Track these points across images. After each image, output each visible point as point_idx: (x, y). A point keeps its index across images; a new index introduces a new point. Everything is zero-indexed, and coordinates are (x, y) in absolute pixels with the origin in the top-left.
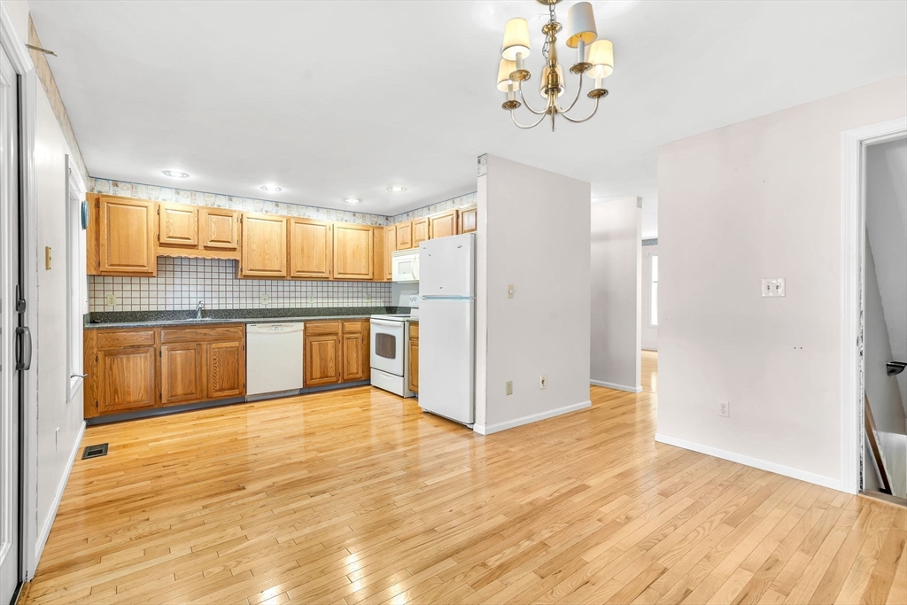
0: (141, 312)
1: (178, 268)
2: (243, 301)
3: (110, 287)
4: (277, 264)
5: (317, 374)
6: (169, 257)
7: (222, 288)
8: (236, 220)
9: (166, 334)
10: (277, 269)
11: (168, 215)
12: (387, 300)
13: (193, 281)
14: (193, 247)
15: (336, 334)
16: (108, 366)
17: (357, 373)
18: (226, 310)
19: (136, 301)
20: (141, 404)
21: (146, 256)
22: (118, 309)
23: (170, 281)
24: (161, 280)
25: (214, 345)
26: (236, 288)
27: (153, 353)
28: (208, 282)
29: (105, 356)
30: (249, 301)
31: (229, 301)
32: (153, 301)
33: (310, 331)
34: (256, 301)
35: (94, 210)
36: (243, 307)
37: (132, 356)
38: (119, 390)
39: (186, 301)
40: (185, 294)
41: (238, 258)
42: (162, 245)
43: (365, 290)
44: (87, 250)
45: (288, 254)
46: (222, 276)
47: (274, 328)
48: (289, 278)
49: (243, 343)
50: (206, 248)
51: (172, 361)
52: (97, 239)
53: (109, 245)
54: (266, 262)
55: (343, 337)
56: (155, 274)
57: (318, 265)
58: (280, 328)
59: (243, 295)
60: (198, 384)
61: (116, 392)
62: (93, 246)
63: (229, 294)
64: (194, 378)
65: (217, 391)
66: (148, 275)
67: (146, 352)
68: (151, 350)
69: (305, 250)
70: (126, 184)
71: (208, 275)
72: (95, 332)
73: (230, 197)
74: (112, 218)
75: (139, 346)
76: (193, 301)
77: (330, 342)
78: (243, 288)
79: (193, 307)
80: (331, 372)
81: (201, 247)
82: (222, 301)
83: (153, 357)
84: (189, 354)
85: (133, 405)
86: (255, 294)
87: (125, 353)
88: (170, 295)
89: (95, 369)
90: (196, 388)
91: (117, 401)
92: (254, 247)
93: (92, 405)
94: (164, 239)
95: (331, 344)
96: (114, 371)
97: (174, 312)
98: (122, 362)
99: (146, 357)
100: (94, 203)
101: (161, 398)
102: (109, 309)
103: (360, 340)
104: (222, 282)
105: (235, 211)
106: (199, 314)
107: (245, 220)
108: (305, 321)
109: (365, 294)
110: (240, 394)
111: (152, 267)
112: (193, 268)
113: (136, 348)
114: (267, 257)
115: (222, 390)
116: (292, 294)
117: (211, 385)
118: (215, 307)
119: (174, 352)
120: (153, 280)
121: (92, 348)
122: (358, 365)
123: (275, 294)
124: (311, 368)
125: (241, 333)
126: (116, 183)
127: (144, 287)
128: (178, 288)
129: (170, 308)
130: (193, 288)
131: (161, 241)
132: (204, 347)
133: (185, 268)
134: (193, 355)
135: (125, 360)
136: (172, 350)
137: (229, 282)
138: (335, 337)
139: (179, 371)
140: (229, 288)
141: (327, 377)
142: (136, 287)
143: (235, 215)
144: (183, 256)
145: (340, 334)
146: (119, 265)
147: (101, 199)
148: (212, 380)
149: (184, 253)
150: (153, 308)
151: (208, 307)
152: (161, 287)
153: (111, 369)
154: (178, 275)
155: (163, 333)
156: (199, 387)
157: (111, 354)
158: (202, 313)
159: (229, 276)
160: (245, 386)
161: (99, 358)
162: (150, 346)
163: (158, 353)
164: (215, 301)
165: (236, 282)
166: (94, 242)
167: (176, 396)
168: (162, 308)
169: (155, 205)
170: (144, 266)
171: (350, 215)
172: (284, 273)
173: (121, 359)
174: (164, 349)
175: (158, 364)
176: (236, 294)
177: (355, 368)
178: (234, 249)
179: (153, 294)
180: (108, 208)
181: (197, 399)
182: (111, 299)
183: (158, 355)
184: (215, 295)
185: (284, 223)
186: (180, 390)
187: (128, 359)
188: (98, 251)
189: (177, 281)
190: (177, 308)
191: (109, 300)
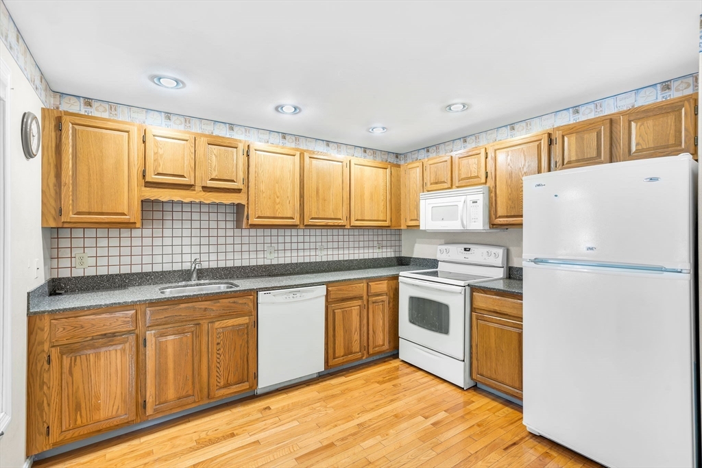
0: (120, 275)
1: (168, 216)
2: (246, 255)
3: (80, 243)
4: (288, 209)
5: (340, 351)
6: (157, 201)
7: (221, 240)
8: (241, 153)
9: (152, 313)
10: (289, 216)
11: (157, 144)
12: (397, 249)
13: (186, 233)
14: (189, 187)
15: (360, 298)
16: (66, 369)
17: (383, 345)
18: (226, 269)
19: (115, 261)
20: (115, 422)
21: (127, 200)
22: (91, 272)
23: (158, 233)
24: (147, 232)
25: (217, 325)
26: (238, 240)
27: (134, 343)
28: (205, 233)
29: (62, 354)
30: (253, 255)
31: (230, 256)
32: (136, 260)
33: (332, 296)
34: (261, 255)
35: (53, 134)
36: (245, 263)
37: (103, 350)
38: (83, 405)
39: (177, 258)
40: (177, 250)
41: (244, 202)
42: (149, 184)
43: (376, 238)
44: (43, 192)
45: (302, 196)
46: (222, 225)
47: (291, 295)
48: (302, 226)
49: (253, 318)
50: (205, 189)
51: (161, 351)
52: (58, 175)
53: (75, 184)
54: (277, 207)
55: (368, 301)
56: (138, 225)
57: (333, 209)
58: (298, 295)
59: (245, 248)
60: (197, 380)
61: (78, 407)
62: (51, 185)
63: (230, 248)
64: (190, 373)
65: (221, 388)
66: (130, 225)
67: (124, 342)
68: (132, 338)
69: (321, 191)
70: (104, 104)
71: (205, 224)
72: (47, 318)
73: (231, 126)
74: (79, 146)
75: (114, 335)
76: (187, 258)
77: (354, 308)
78: (246, 240)
79: (187, 266)
80: (356, 347)
81: (198, 188)
82: (221, 256)
83: (134, 349)
84: (185, 339)
85: (104, 425)
86: (260, 247)
87: (93, 347)
88: (157, 250)
89: (46, 375)
90: (194, 387)
91: (79, 422)
92: (262, 187)
93: (40, 434)
94: (151, 177)
95: (355, 311)
96: (75, 375)
97: (163, 273)
98: (88, 360)
99: (124, 350)
100: (53, 124)
101: (145, 407)
102: (78, 273)
103: (386, 303)
104: (222, 232)
105: (240, 141)
106: (195, 275)
107: (252, 153)
108: (327, 284)
109: (376, 243)
110: (251, 387)
111: (135, 215)
112: (186, 216)
113: (110, 338)
114: (278, 200)
115: (227, 385)
116: (301, 246)
117: (213, 381)
118: (213, 265)
119: (163, 339)
120: (137, 233)
121: (42, 343)
122: (384, 335)
123: (281, 247)
124: (334, 344)
125: (251, 305)
126: (88, 102)
127: (126, 242)
128: (168, 241)
129: (158, 268)
130: (186, 241)
131: (148, 179)
132: (205, 327)
133: (177, 216)
134: (190, 340)
135: (92, 358)
136: (162, 335)
137: (230, 233)
138: (359, 302)
139: (171, 365)
140: (230, 240)
141: (351, 353)
142: (114, 242)
143: (241, 146)
144: (176, 199)
145: (365, 297)
146: (89, 213)
147: (65, 119)
148: (214, 373)
149: (176, 195)
150: (137, 269)
151: (205, 265)
152: (147, 241)
153: (71, 373)
154: (168, 224)
155: (148, 312)
156: (197, 386)
157: (71, 349)
158: (198, 274)
159: (230, 225)
160: (256, 376)
161: (53, 358)
162: (129, 332)
163: (141, 341)
164: (213, 257)
165: (238, 232)
166: (52, 180)
167: (166, 402)
168: (147, 269)
169: (139, 130)
170: (123, 214)
171: (360, 151)
172: (296, 221)
173: (87, 356)
174: (150, 335)
175: (141, 357)
176: (238, 248)
177: (381, 339)
178: (239, 191)
179: (136, 251)
180: (74, 131)
181: (195, 402)
182: (81, 258)
183: (141, 343)
184: (213, 249)
185: (297, 158)
186: (171, 394)
187: (97, 356)
188: (58, 194)
189: (167, 232)
190: (167, 268)
191: (78, 261)
